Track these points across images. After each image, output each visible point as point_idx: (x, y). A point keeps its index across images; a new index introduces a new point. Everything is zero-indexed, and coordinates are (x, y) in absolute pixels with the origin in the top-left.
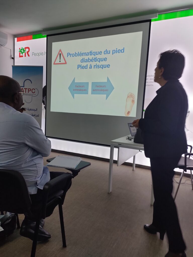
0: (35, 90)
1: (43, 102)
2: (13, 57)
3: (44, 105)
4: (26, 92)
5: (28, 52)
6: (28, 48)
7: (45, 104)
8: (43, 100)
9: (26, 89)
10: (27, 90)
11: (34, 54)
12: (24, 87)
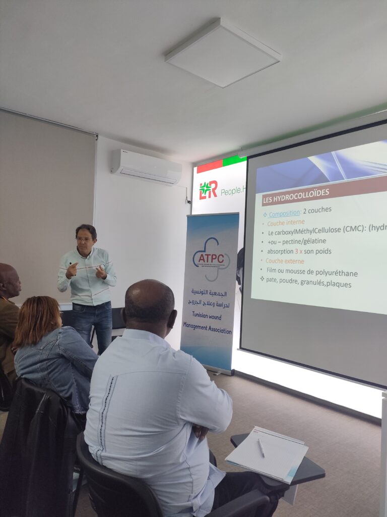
0: (223, 256)
1: (238, 279)
2: (189, 200)
3: (240, 286)
4: (208, 262)
5: (214, 190)
6: (215, 182)
7: (241, 282)
8: (238, 275)
9: (208, 255)
10: (210, 257)
11: (225, 192)
12: (205, 251)
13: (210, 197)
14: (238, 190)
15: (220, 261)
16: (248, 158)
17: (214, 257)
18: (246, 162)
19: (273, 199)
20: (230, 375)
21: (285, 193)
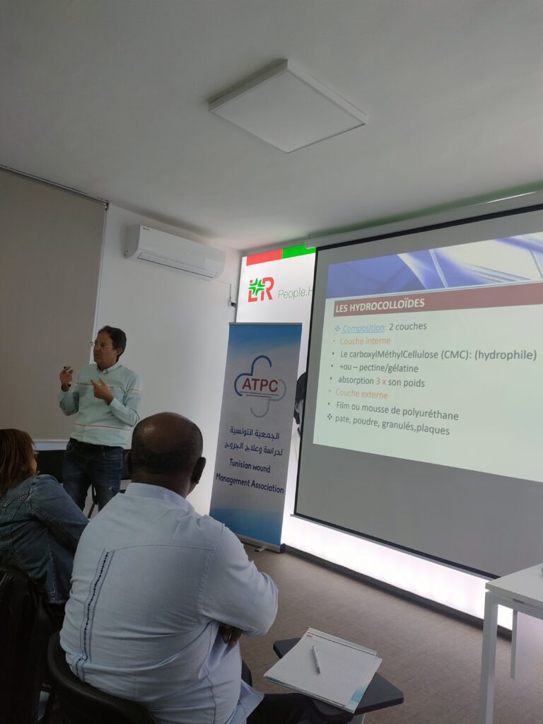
0: (277, 383)
1: (296, 415)
2: (234, 301)
3: (299, 426)
4: (255, 389)
5: (268, 290)
6: (271, 280)
7: (301, 421)
8: (297, 411)
9: (256, 380)
10: (259, 383)
11: (285, 295)
12: (251, 375)
13: (262, 299)
14: (302, 293)
15: (273, 389)
16: (318, 249)
17: (264, 383)
18: (314, 254)
19: (348, 308)
20: (279, 551)
21: (365, 301)
